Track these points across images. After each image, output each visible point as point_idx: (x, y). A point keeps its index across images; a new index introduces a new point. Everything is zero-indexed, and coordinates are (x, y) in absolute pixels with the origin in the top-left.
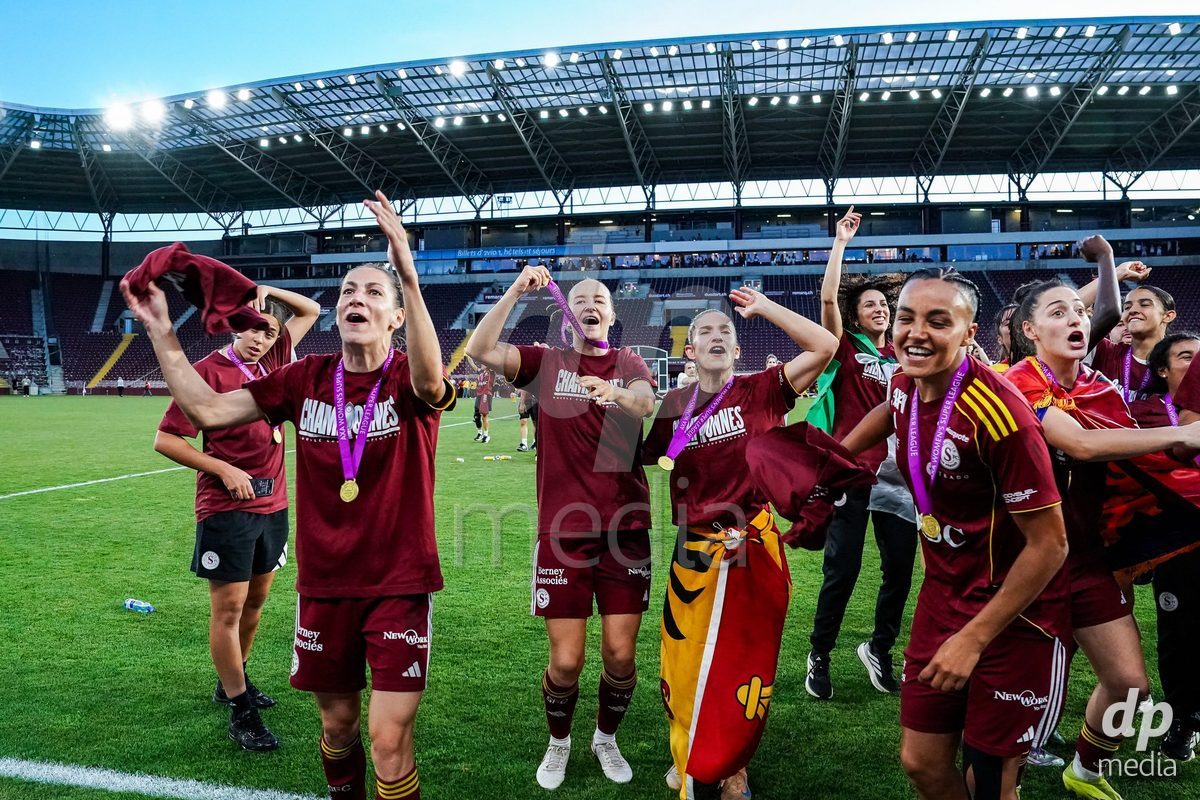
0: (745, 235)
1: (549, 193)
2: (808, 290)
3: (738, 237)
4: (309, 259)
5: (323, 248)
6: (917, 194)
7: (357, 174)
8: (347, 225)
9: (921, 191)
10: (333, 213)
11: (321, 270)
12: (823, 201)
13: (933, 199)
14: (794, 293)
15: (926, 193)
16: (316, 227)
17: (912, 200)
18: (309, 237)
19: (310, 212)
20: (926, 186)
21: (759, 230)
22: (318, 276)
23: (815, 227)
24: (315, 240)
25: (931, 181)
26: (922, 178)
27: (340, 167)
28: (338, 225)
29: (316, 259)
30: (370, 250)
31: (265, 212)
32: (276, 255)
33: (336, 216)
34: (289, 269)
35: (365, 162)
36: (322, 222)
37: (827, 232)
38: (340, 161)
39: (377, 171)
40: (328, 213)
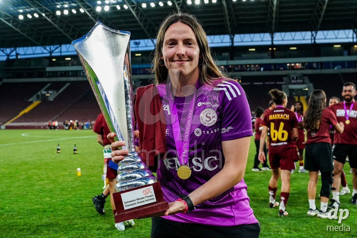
0: (235, 58)
1: (150, 40)
2: (260, 82)
3: (232, 59)
4: (45, 69)
5: (52, 64)
6: (312, 39)
7: (65, 32)
8: (63, 54)
9: (313, 38)
10: (56, 48)
11: (51, 74)
12: (270, 43)
13: (318, 41)
14: (255, 83)
15: (315, 39)
16: (48, 55)
17: (309, 42)
18: (45, 60)
19: (45, 48)
20: (314, 35)
21: (240, 56)
22: (50, 77)
23: (265, 55)
24: (47, 61)
25: (316, 33)
26: (313, 32)
27: (55, 28)
28: (59, 54)
29: (49, 69)
30: (73, 65)
31: (25, 48)
32: (30, 67)
33: (57, 50)
34: (36, 74)
35: (68, 26)
36: (51, 52)
37: (270, 57)
38: (56, 26)
39: (74, 30)
40: (54, 49)
